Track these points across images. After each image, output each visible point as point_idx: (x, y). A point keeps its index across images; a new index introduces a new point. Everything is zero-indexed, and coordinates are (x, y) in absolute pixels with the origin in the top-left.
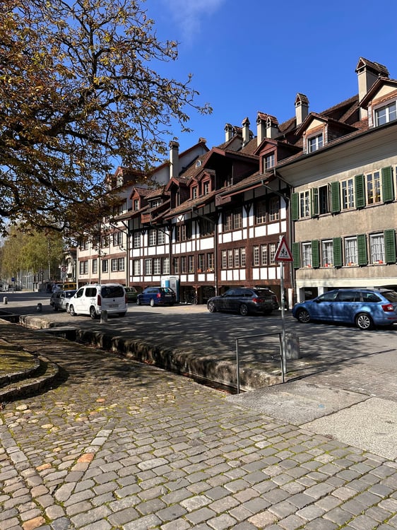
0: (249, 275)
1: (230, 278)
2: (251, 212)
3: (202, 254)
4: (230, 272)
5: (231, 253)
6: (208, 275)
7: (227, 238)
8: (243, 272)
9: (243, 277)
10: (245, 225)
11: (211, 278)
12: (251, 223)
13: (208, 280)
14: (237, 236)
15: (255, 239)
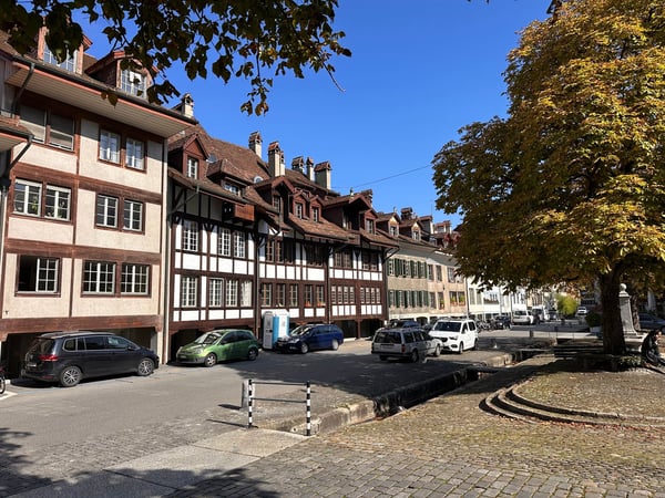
0: (359, 310)
1: (341, 314)
2: (360, 257)
3: (309, 284)
4: (341, 308)
5: (340, 289)
6: (318, 310)
7: (339, 274)
8: (354, 307)
9: (354, 313)
10: (355, 267)
11: (321, 312)
12: (360, 268)
13: (318, 315)
14: (349, 275)
15: (362, 281)
